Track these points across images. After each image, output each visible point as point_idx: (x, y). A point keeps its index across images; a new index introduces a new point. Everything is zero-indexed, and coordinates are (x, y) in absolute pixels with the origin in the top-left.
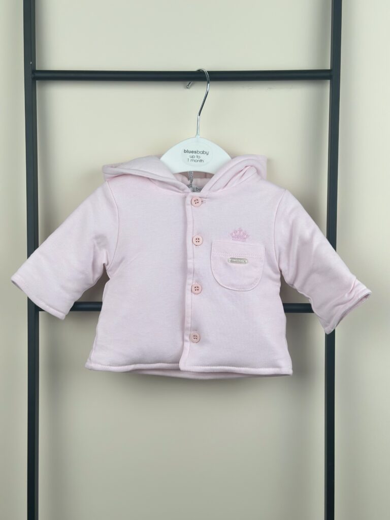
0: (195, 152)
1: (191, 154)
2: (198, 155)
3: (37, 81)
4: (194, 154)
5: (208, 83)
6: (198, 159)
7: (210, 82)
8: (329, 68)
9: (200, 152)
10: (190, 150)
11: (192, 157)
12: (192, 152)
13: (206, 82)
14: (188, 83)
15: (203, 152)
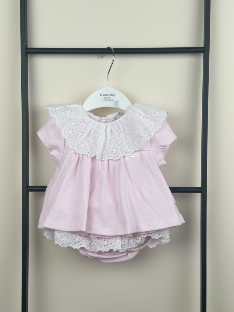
0: (107, 95)
1: (104, 96)
2: (109, 96)
3: (28, 54)
4: (106, 96)
5: (114, 55)
6: (108, 99)
7: (115, 55)
8: (203, 46)
9: (109, 95)
10: (104, 94)
11: (105, 98)
12: (105, 95)
13: (112, 55)
14: (101, 55)
15: (111, 95)
